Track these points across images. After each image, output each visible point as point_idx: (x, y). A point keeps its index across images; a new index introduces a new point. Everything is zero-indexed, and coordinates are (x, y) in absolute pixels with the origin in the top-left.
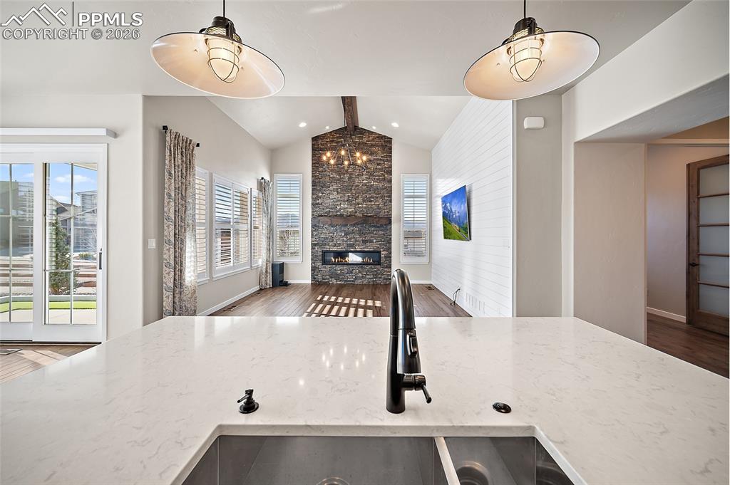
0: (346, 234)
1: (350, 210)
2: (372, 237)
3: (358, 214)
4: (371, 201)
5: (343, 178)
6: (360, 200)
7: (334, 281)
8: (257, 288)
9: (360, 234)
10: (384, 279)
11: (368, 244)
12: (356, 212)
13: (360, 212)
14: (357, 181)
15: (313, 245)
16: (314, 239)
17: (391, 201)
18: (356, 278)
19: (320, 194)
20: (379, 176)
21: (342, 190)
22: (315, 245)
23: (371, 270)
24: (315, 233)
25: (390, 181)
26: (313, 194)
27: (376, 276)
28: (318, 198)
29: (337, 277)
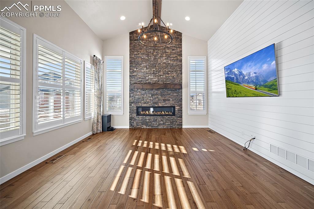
0: (152, 95)
1: (155, 80)
2: (169, 97)
3: (160, 82)
4: (168, 74)
5: (150, 59)
6: (161, 73)
7: (145, 127)
8: (91, 133)
9: (162, 96)
10: (178, 125)
11: (167, 102)
12: (159, 81)
13: (161, 81)
14: (159, 60)
15: (131, 103)
16: (131, 99)
17: (181, 74)
18: (159, 125)
19: (135, 69)
20: (174, 57)
21: (150, 67)
22: (132, 103)
23: (169, 119)
24: (132, 95)
25: (181, 61)
26: (130, 69)
27: (172, 123)
28: (134, 72)
29: (146, 124)
